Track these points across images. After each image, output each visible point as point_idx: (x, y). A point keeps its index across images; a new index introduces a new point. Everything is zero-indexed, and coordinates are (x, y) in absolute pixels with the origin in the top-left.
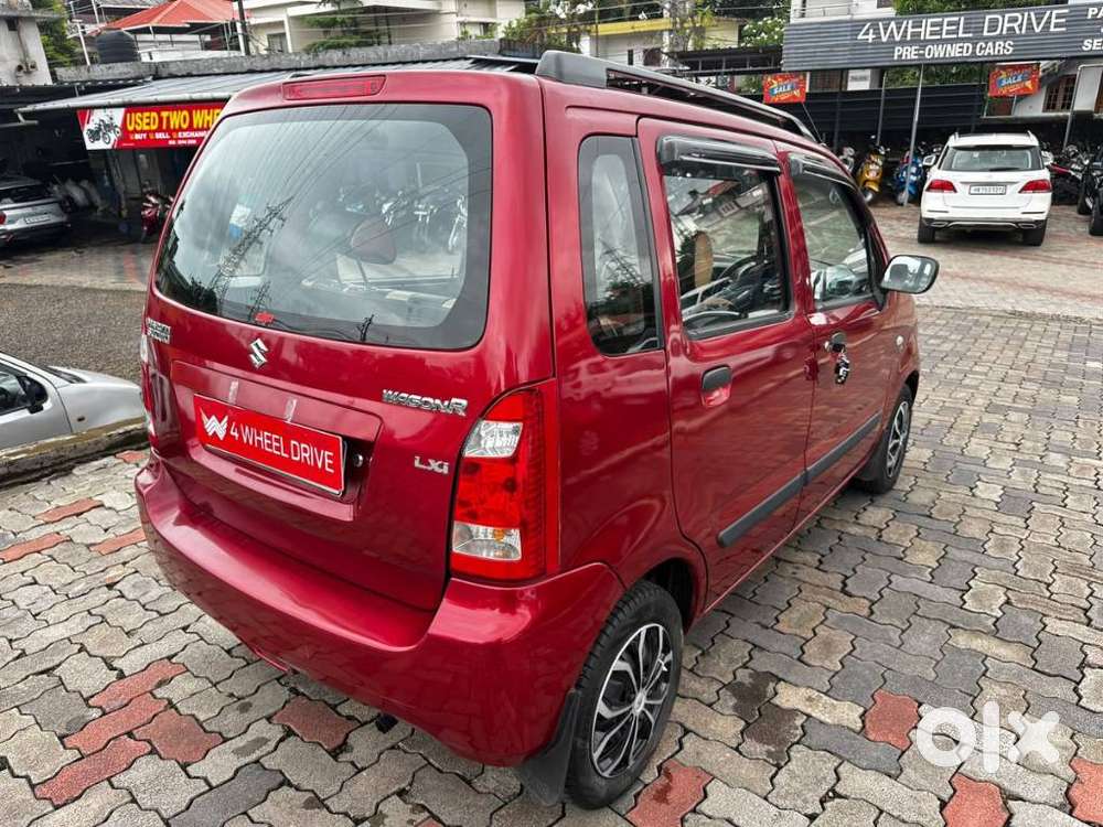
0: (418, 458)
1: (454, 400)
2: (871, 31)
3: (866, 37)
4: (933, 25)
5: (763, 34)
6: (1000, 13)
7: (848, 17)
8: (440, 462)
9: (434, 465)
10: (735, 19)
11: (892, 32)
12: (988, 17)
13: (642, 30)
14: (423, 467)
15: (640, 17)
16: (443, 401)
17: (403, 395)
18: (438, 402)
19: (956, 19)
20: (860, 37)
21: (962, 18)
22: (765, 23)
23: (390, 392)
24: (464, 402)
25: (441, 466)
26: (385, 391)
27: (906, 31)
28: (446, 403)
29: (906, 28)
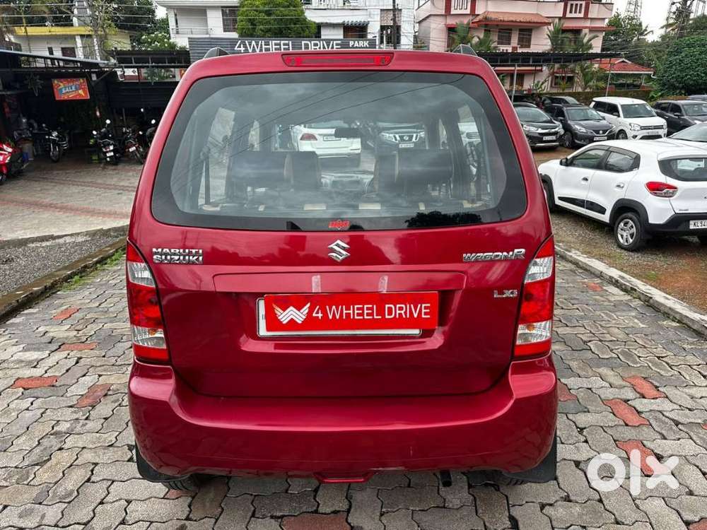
0: (495, 291)
1: (516, 251)
2: (242, 46)
3: (239, 49)
4: (275, 45)
5: (156, 43)
6: (309, 40)
7: (207, 36)
8: (511, 291)
9: (508, 294)
10: (127, 31)
11: (254, 47)
12: (303, 42)
13: (58, 33)
14: (500, 296)
15: (47, 24)
16: (508, 253)
17: (478, 254)
18: (505, 254)
19: (287, 42)
20: (236, 49)
21: (290, 42)
22: (157, 36)
23: (469, 255)
24: (523, 250)
25: (512, 293)
26: (464, 255)
27: (261, 47)
28: (511, 253)
29: (261, 45)
